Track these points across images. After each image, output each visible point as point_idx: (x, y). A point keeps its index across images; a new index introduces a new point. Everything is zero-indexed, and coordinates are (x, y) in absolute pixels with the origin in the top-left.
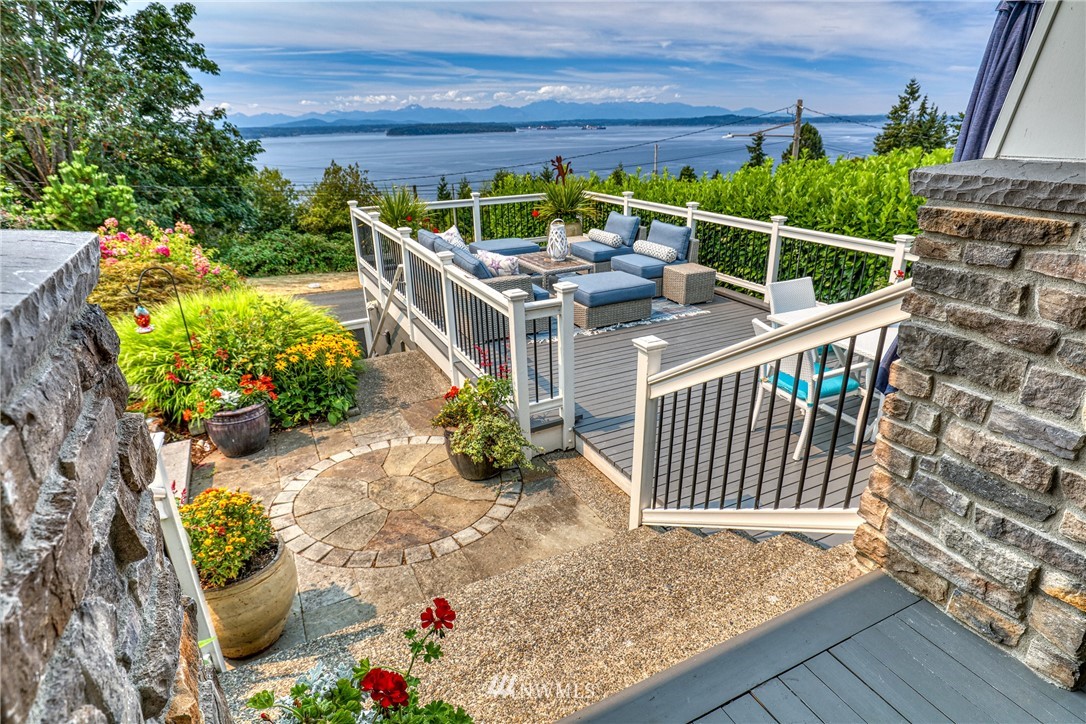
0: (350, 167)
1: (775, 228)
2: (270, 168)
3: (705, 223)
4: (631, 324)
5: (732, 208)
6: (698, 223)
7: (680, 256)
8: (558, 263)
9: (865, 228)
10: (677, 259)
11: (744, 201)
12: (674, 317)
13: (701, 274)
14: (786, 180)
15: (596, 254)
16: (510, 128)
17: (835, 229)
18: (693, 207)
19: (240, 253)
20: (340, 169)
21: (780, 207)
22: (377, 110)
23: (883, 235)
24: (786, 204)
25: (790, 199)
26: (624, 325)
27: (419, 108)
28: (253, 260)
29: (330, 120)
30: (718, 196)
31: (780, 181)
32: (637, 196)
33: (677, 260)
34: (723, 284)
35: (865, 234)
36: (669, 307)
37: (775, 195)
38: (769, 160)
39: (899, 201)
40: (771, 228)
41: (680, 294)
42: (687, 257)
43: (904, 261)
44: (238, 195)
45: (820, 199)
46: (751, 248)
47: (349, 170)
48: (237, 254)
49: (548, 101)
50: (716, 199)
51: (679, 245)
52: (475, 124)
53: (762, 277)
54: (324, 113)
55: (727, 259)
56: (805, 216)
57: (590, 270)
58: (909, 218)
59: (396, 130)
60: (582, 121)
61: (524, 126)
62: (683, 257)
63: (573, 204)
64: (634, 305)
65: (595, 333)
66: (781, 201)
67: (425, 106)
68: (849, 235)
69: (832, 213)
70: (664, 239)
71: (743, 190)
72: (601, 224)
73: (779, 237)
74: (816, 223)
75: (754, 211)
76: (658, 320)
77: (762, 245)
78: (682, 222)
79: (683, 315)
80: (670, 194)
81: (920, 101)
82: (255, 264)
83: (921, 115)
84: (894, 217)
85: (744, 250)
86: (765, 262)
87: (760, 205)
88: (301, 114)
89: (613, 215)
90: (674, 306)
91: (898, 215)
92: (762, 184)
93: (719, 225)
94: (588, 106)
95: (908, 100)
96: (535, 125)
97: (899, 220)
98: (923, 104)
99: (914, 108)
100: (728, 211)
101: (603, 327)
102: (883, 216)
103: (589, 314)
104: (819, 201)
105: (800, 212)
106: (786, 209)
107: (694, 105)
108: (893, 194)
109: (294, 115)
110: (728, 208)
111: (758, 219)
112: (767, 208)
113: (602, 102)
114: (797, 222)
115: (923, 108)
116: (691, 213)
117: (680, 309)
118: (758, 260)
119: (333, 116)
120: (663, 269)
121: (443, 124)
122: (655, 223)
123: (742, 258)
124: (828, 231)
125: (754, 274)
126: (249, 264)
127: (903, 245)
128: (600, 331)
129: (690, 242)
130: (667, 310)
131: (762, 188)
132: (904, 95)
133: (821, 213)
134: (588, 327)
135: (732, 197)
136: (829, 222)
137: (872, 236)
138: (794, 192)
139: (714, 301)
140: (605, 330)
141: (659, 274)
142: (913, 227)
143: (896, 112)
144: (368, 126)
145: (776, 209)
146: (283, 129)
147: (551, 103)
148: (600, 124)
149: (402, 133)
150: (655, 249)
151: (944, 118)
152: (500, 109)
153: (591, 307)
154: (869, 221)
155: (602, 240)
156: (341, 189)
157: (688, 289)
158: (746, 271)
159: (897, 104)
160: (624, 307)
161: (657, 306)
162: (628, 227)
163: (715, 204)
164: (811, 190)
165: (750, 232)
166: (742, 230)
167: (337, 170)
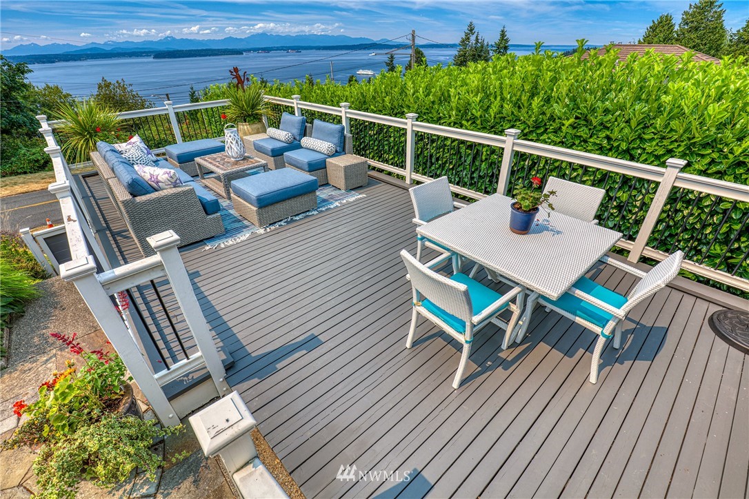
0: (117, 82)
1: (409, 124)
2: (51, 85)
3: (356, 120)
4: (301, 216)
5: (375, 107)
6: (351, 119)
7: (338, 149)
8: (236, 163)
9: (478, 122)
10: (336, 151)
11: (383, 101)
12: (337, 204)
13: (355, 165)
14: (413, 83)
15: (273, 150)
16: (239, 52)
17: (455, 123)
18: (345, 107)
19: (28, 154)
20: (110, 83)
21: (411, 106)
22: (143, 40)
23: (492, 127)
24: (416, 102)
25: (418, 98)
26: (295, 218)
27: (174, 39)
28: (39, 158)
29: (108, 48)
30: (363, 96)
31: (410, 84)
32: (305, 99)
33: (336, 154)
34: (374, 168)
35: (479, 127)
36: (333, 193)
37: (406, 95)
38: (399, 68)
39: (503, 99)
40: (406, 124)
41: (341, 183)
42: (344, 150)
43: (513, 150)
44: (18, 107)
45: (440, 98)
46: (392, 139)
47: (117, 85)
48: (24, 155)
49: (262, 34)
50: (363, 100)
51: (336, 140)
52: (215, 50)
53: (402, 162)
54: (102, 43)
55: (376, 148)
56: (431, 113)
57: (265, 168)
58: (513, 113)
59: (159, 55)
60: (286, 47)
61: (249, 50)
62: (340, 151)
63: (254, 107)
64: (299, 199)
65: (268, 230)
66: (412, 100)
67: (178, 38)
68: (467, 129)
69: (452, 109)
70: (324, 136)
71: (382, 92)
72: (276, 124)
73: (413, 131)
74: (440, 118)
75: (392, 109)
76: (324, 209)
77: (400, 136)
78: (338, 120)
79: (345, 201)
80: (328, 97)
81: (476, 33)
82: (43, 161)
83: (476, 43)
84: (500, 112)
85: (387, 140)
86: (404, 151)
87: (395, 103)
88: (85, 44)
89: (286, 116)
90: (338, 192)
91: (504, 111)
92: (395, 86)
93: (367, 121)
94: (288, 37)
95: (469, 34)
96: (255, 50)
97: (505, 115)
98: (477, 37)
99: (473, 38)
100: (372, 109)
101: (275, 223)
102: (492, 111)
103: (259, 214)
104: (440, 100)
105: (427, 109)
106: (416, 106)
107: (353, 37)
108: (498, 93)
109: (80, 45)
110: (372, 107)
111: (396, 115)
112: (402, 106)
113: (296, 34)
114: (425, 117)
115: (477, 39)
116: (344, 112)
117: (342, 195)
118: (398, 148)
119: (109, 45)
120: (325, 160)
121: (192, 50)
122: (316, 122)
123: (386, 147)
124: (449, 125)
125: (396, 159)
126: (37, 161)
127: (513, 138)
128: (273, 228)
129: (345, 137)
130: (332, 197)
131: (396, 90)
132: (467, 31)
133: (443, 110)
134: (261, 225)
135: (374, 98)
136: (450, 117)
137: (483, 129)
138: (421, 92)
139: (369, 185)
140: (277, 225)
141: (323, 166)
142: (515, 121)
143: (463, 41)
144: (138, 52)
145: (409, 107)
146: (72, 55)
147: (263, 35)
148: (298, 49)
149: (164, 57)
150: (318, 144)
151: (488, 45)
152: (230, 39)
153: (260, 208)
154: (481, 116)
155: (277, 137)
156: (114, 98)
157: (346, 178)
158: (391, 157)
159: (464, 37)
160: (292, 202)
161: (322, 194)
162: (296, 125)
163: (362, 105)
164: (433, 90)
165: (390, 127)
166: (384, 125)
167: (108, 85)
